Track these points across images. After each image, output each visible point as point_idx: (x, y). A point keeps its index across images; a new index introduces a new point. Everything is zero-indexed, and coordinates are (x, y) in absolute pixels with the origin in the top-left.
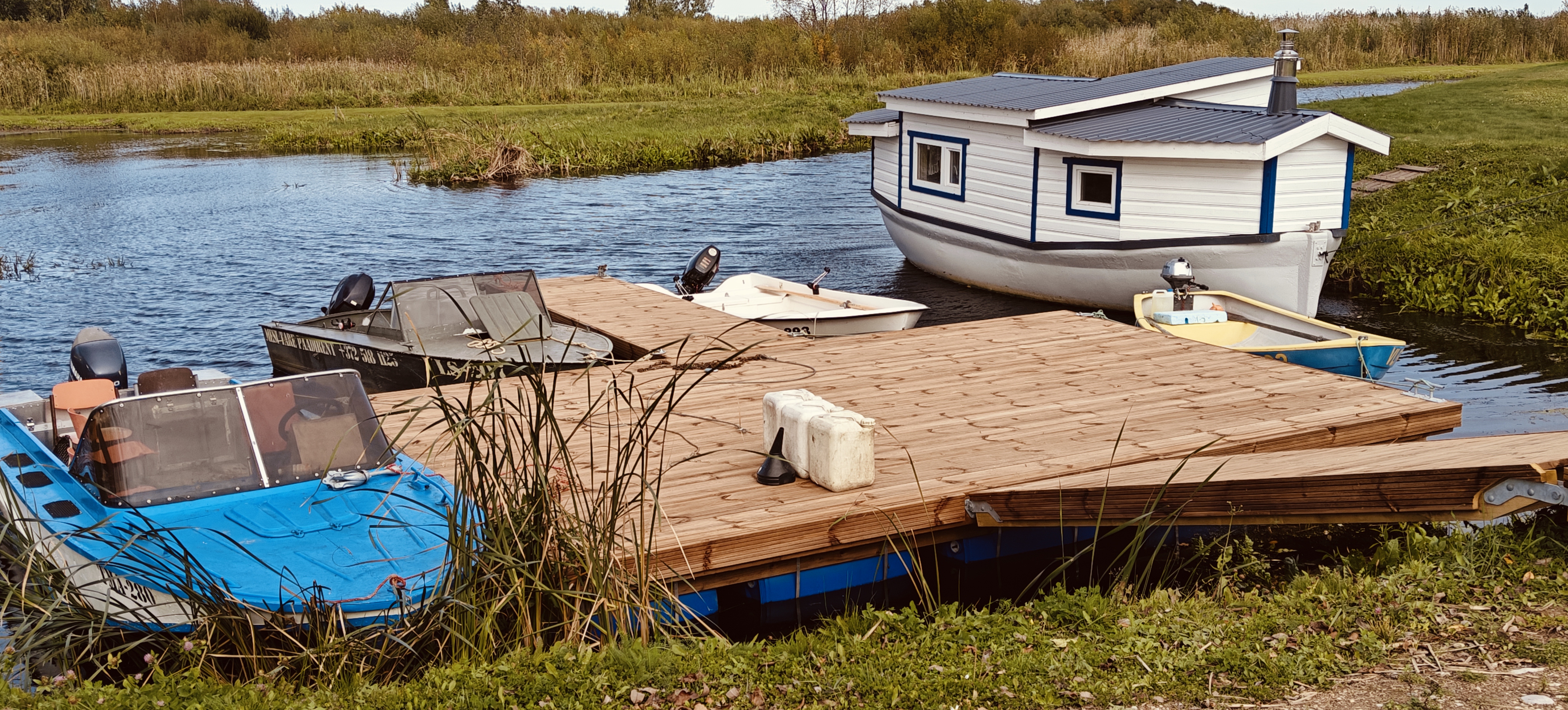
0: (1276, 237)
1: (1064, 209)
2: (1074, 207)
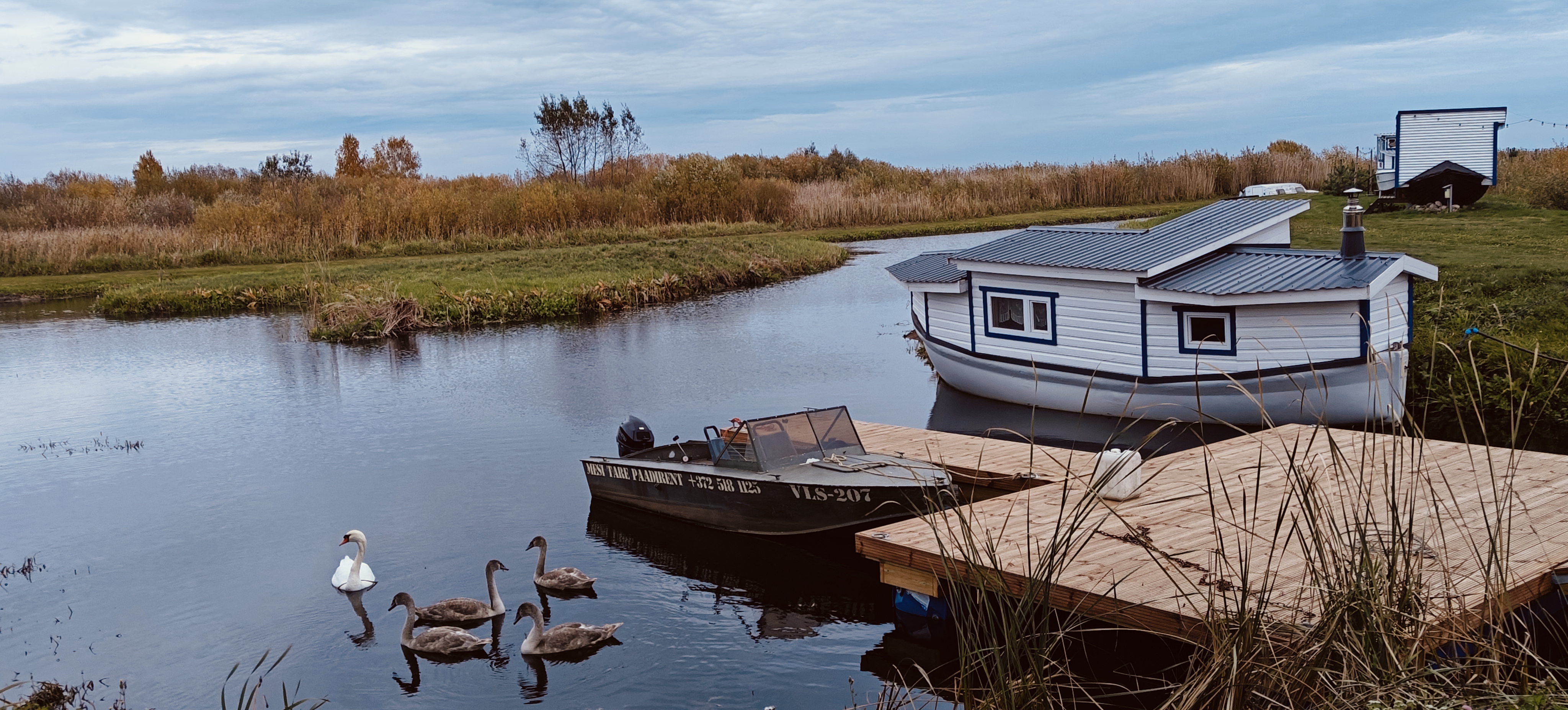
0: (1373, 358)
1: (1178, 349)
2: (1187, 346)
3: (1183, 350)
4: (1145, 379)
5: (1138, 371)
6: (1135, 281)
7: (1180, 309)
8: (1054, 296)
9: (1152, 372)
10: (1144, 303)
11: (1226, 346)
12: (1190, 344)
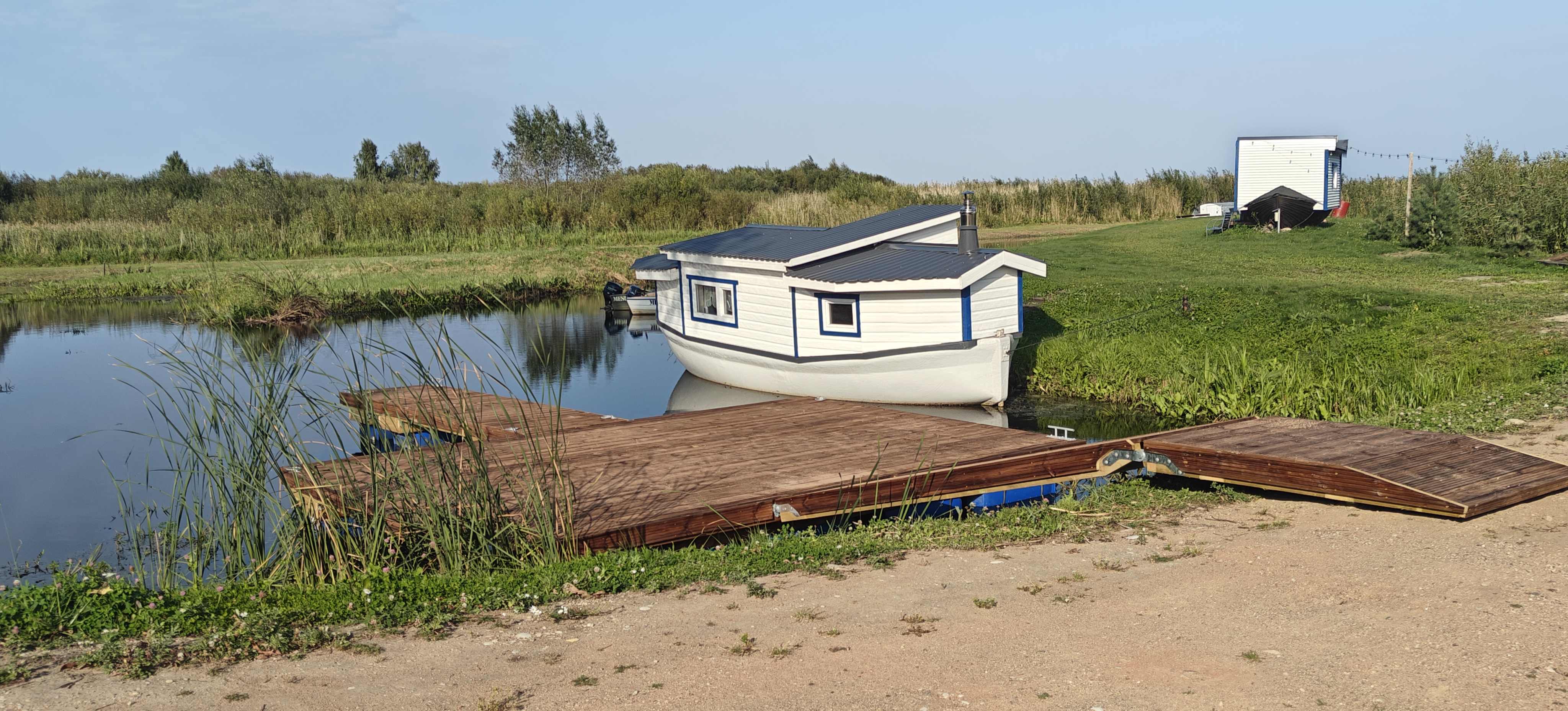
0: (974, 343)
1: (818, 331)
2: (825, 329)
3: (823, 332)
4: (796, 359)
5: (793, 354)
6: (785, 270)
7: (820, 295)
8: (735, 283)
9: (800, 355)
10: (793, 290)
11: (853, 329)
12: (828, 326)
